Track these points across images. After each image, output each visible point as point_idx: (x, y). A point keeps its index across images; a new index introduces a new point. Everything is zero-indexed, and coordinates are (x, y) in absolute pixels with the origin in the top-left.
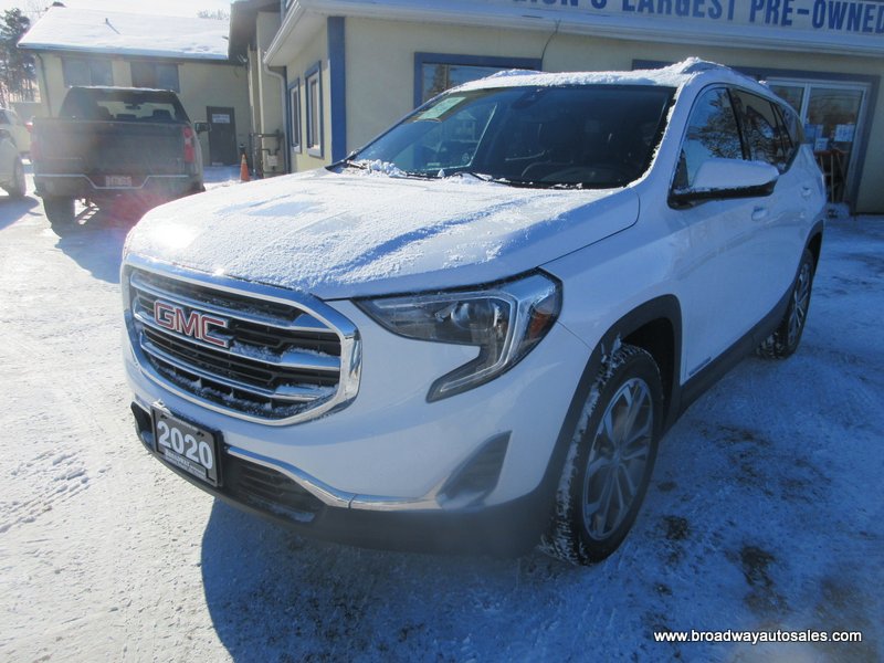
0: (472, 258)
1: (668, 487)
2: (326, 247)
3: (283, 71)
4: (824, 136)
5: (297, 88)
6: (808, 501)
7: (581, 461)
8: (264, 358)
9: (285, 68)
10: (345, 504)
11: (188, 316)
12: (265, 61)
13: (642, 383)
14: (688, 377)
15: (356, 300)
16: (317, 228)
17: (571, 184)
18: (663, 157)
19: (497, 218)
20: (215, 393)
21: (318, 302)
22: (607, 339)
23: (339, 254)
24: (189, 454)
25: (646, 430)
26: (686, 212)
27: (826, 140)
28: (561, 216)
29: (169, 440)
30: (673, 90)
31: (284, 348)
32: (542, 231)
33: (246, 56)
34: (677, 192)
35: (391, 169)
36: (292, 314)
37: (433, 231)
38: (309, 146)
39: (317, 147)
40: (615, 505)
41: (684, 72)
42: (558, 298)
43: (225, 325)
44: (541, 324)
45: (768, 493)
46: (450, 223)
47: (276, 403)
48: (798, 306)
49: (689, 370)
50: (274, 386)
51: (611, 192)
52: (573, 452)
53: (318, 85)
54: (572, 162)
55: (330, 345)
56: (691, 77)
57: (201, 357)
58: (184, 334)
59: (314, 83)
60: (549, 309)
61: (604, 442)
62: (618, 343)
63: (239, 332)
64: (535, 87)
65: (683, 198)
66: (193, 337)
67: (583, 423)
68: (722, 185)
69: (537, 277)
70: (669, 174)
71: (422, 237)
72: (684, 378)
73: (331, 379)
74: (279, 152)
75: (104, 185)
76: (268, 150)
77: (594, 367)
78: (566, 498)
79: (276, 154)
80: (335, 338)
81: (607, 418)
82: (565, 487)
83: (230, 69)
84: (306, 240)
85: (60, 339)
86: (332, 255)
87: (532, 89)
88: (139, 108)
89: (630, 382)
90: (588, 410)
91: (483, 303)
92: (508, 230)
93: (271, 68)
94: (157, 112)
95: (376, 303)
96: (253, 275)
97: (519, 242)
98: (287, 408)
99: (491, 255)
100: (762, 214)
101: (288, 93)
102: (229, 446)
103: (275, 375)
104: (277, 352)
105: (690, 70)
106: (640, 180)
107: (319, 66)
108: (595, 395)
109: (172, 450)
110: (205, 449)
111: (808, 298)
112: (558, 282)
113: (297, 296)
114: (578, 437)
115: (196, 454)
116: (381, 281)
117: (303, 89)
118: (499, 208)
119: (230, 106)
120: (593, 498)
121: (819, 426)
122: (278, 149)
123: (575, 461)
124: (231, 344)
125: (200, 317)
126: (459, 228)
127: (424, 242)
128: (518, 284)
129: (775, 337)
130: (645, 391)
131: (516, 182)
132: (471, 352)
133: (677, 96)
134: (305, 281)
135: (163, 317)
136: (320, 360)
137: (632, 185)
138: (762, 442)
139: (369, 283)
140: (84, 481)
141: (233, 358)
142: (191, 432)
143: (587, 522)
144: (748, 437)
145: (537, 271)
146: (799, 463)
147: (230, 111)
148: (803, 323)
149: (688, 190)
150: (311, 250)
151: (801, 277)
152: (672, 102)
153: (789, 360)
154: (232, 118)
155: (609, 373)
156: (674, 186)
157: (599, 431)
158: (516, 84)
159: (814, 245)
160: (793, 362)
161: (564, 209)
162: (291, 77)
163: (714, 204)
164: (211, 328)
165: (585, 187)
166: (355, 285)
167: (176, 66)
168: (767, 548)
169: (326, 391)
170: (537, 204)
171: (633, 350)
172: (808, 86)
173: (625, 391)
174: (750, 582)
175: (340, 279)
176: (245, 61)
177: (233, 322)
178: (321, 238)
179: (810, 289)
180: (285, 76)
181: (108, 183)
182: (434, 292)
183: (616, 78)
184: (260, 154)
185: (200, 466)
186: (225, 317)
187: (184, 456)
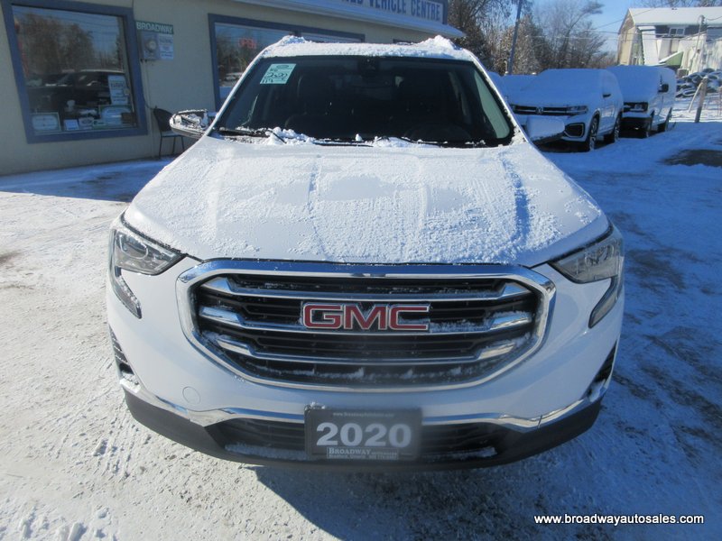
10: (535, 423)
11: (366, 311)
15: (551, 262)
21: (526, 271)
24: (372, 442)
29: (336, 438)
37: (523, 195)
43: (427, 309)
57: (369, 346)
58: (357, 329)
63: (442, 313)
95: (560, 261)
103: (475, 341)
105: (458, 48)
109: (340, 446)
110: (399, 431)
113: (509, 269)
115: (385, 439)
116: (558, 243)
124: (430, 326)
125: (388, 309)
127: (534, 205)
135: (318, 318)
139: (551, 246)
166: (543, 249)
175: (528, 246)
177: (434, 305)
185: (389, 448)
186: (424, 302)
187: (362, 445)
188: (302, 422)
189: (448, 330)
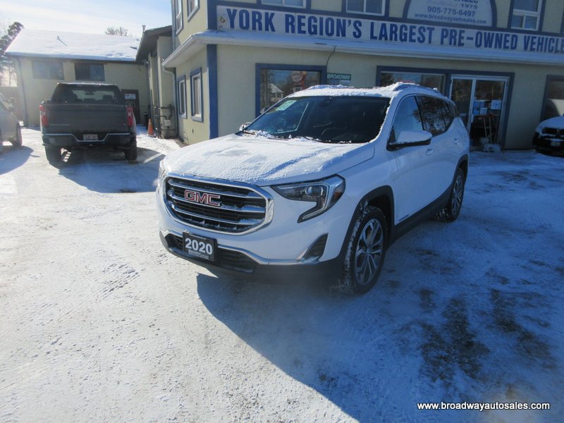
0: (313, 170)
1: (391, 271)
2: (256, 168)
3: (174, 70)
4: (485, 106)
5: (184, 81)
6: (451, 274)
7: (354, 249)
8: (235, 209)
9: (175, 69)
10: (266, 263)
11: (201, 195)
12: (163, 65)
13: (377, 221)
14: (398, 222)
15: (271, 186)
16: (250, 161)
17: (346, 141)
18: (384, 130)
19: (319, 156)
20: (211, 225)
21: (257, 187)
22: (362, 201)
23: (262, 170)
24: (201, 250)
25: (380, 242)
26: (395, 152)
27: (486, 109)
28: (344, 155)
29: (191, 246)
30: (389, 99)
31: (243, 205)
32: (337, 161)
33: (147, 60)
34: (391, 144)
35: (267, 134)
36: (246, 192)
37: (296, 161)
38: (192, 115)
39: (199, 116)
40: (368, 272)
41: (394, 90)
42: (344, 185)
43: (219, 197)
44: (337, 196)
45: (435, 272)
46: (302, 158)
47: (239, 227)
48: (457, 196)
49: (398, 219)
50: (238, 220)
51: (363, 145)
52: (351, 245)
53: (199, 81)
54: (346, 128)
55: (262, 203)
56: (397, 92)
57: (205, 211)
58: (199, 202)
59: (196, 79)
60: (339, 191)
61: (362, 244)
62: (367, 203)
63: (225, 200)
64: (329, 97)
65: (393, 146)
66: (204, 203)
67: (354, 234)
68: (408, 141)
69: (336, 177)
70: (387, 136)
71: (292, 163)
72: (396, 222)
73: (262, 216)
74: (172, 118)
75: (83, 139)
76: (165, 117)
77: (358, 212)
78: (348, 263)
79: (169, 119)
80: (264, 200)
81: (363, 233)
82: (348, 259)
83: (136, 67)
84: (248, 165)
85: (90, 219)
86: (260, 170)
87: (327, 98)
88: (93, 94)
89: (373, 220)
90: (356, 229)
91: (318, 187)
92: (325, 160)
93: (166, 69)
94: (105, 97)
95: (279, 187)
96: (230, 178)
97: (328, 165)
98: (242, 228)
99: (319, 169)
100: (431, 152)
101: (177, 84)
102: (219, 245)
103: (239, 215)
104: (240, 207)
105: (397, 89)
106: (375, 139)
107: (200, 70)
108: (358, 224)
109: (192, 249)
110: (209, 247)
111: (463, 192)
112: (343, 179)
113: (249, 185)
114: (352, 239)
115: (205, 249)
116: (280, 179)
117: (188, 82)
118: (320, 152)
119: (135, 88)
120: (359, 265)
121: (462, 248)
122: (171, 116)
123: (352, 248)
124: (221, 205)
125: (208, 195)
126: (305, 160)
127: (294, 165)
128: (330, 179)
129: (445, 211)
130: (379, 225)
131: (324, 141)
132: (314, 204)
133: (391, 102)
134: (251, 180)
135: (189, 196)
136: (257, 209)
137: (372, 141)
138: (436, 255)
139: (276, 180)
140: (137, 274)
141: (221, 210)
142: (203, 241)
143: (357, 275)
144: (429, 253)
145: (336, 175)
146: (450, 262)
147: (136, 92)
148: (461, 204)
149: (395, 143)
150: (250, 169)
151: (457, 182)
152: (388, 105)
153: (453, 223)
154: (137, 96)
155: (364, 216)
156: (389, 142)
157: (361, 238)
158: (319, 95)
159: (463, 166)
160: (456, 223)
161: (345, 152)
162: (179, 74)
163: (406, 148)
164: (212, 199)
165: (352, 143)
166: (271, 181)
167: (102, 65)
168: (431, 290)
169: (260, 221)
170: (334, 150)
171: (373, 208)
172: (474, 79)
173: (370, 223)
174: (422, 299)
175: (265, 179)
176: (147, 63)
177: (222, 196)
178: (253, 165)
179: (463, 188)
180: (175, 73)
181: (85, 138)
182: (300, 183)
183: (365, 93)
184: (159, 119)
185: (206, 254)
186: (218, 194)
187: (198, 251)
188: (182, 237)
189: (227, 208)
